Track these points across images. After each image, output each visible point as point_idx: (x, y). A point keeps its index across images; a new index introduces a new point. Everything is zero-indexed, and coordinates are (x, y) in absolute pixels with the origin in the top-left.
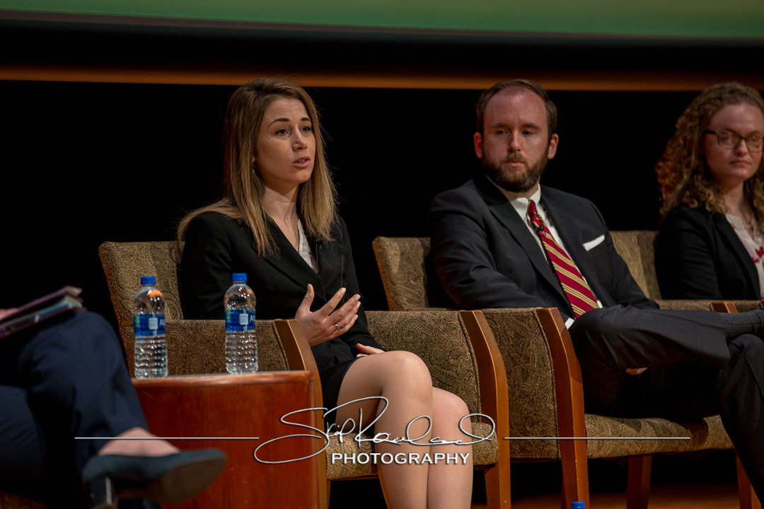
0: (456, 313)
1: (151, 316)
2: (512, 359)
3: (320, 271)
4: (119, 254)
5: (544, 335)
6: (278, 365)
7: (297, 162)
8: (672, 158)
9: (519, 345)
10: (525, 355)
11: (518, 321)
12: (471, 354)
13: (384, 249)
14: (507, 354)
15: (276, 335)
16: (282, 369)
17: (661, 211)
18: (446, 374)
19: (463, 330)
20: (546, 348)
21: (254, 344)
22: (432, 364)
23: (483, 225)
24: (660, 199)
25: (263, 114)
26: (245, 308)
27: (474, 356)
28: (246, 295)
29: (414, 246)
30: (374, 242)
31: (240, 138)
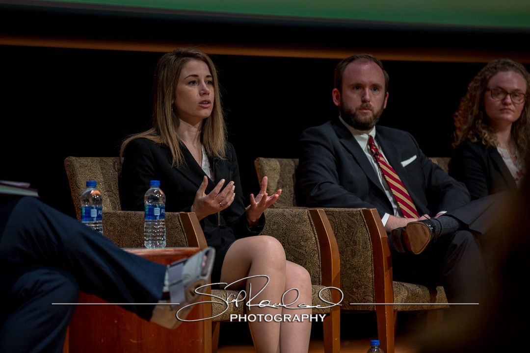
0: (306, 211)
1: (93, 208)
2: (345, 242)
3: (215, 180)
4: (78, 165)
5: (367, 227)
6: (181, 243)
7: (201, 103)
8: (462, 108)
9: (350, 234)
10: (354, 240)
11: (350, 217)
12: (316, 239)
13: (262, 166)
14: (341, 239)
15: (180, 223)
16: (183, 246)
17: (453, 145)
18: (298, 252)
19: (311, 223)
20: (368, 236)
21: (163, 228)
22: (289, 245)
23: (334, 152)
24: (452, 136)
25: (180, 70)
26: (158, 204)
27: (317, 240)
28: (159, 195)
29: (283, 164)
30: (255, 161)
31: (165, 85)
